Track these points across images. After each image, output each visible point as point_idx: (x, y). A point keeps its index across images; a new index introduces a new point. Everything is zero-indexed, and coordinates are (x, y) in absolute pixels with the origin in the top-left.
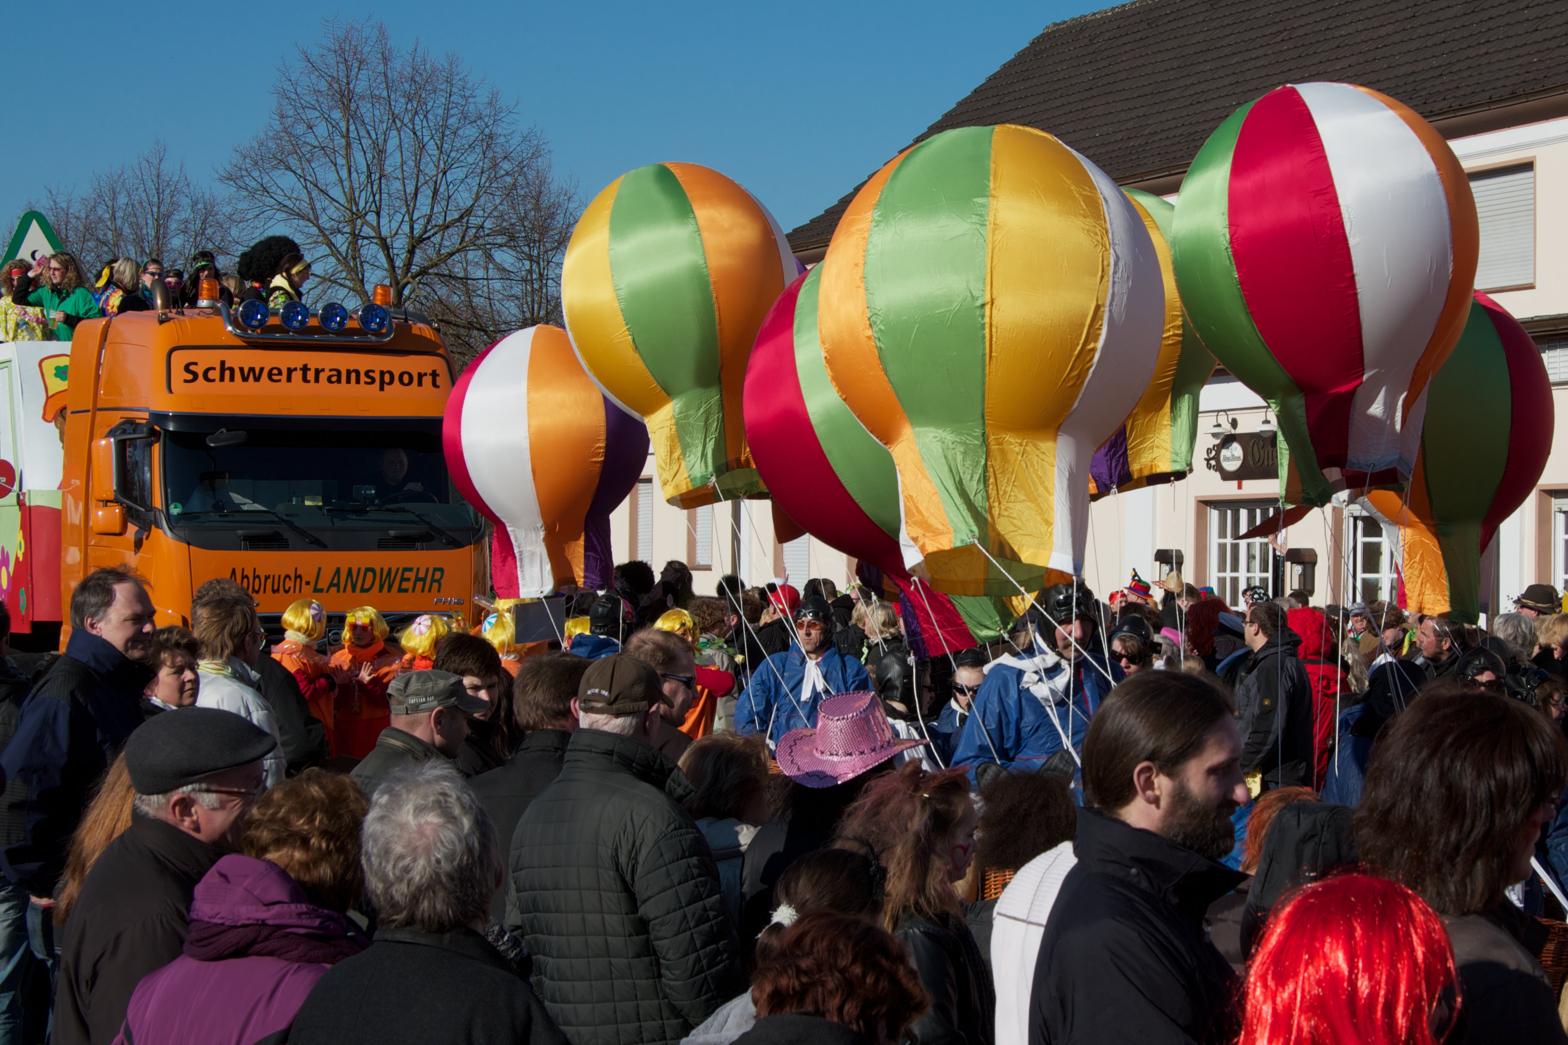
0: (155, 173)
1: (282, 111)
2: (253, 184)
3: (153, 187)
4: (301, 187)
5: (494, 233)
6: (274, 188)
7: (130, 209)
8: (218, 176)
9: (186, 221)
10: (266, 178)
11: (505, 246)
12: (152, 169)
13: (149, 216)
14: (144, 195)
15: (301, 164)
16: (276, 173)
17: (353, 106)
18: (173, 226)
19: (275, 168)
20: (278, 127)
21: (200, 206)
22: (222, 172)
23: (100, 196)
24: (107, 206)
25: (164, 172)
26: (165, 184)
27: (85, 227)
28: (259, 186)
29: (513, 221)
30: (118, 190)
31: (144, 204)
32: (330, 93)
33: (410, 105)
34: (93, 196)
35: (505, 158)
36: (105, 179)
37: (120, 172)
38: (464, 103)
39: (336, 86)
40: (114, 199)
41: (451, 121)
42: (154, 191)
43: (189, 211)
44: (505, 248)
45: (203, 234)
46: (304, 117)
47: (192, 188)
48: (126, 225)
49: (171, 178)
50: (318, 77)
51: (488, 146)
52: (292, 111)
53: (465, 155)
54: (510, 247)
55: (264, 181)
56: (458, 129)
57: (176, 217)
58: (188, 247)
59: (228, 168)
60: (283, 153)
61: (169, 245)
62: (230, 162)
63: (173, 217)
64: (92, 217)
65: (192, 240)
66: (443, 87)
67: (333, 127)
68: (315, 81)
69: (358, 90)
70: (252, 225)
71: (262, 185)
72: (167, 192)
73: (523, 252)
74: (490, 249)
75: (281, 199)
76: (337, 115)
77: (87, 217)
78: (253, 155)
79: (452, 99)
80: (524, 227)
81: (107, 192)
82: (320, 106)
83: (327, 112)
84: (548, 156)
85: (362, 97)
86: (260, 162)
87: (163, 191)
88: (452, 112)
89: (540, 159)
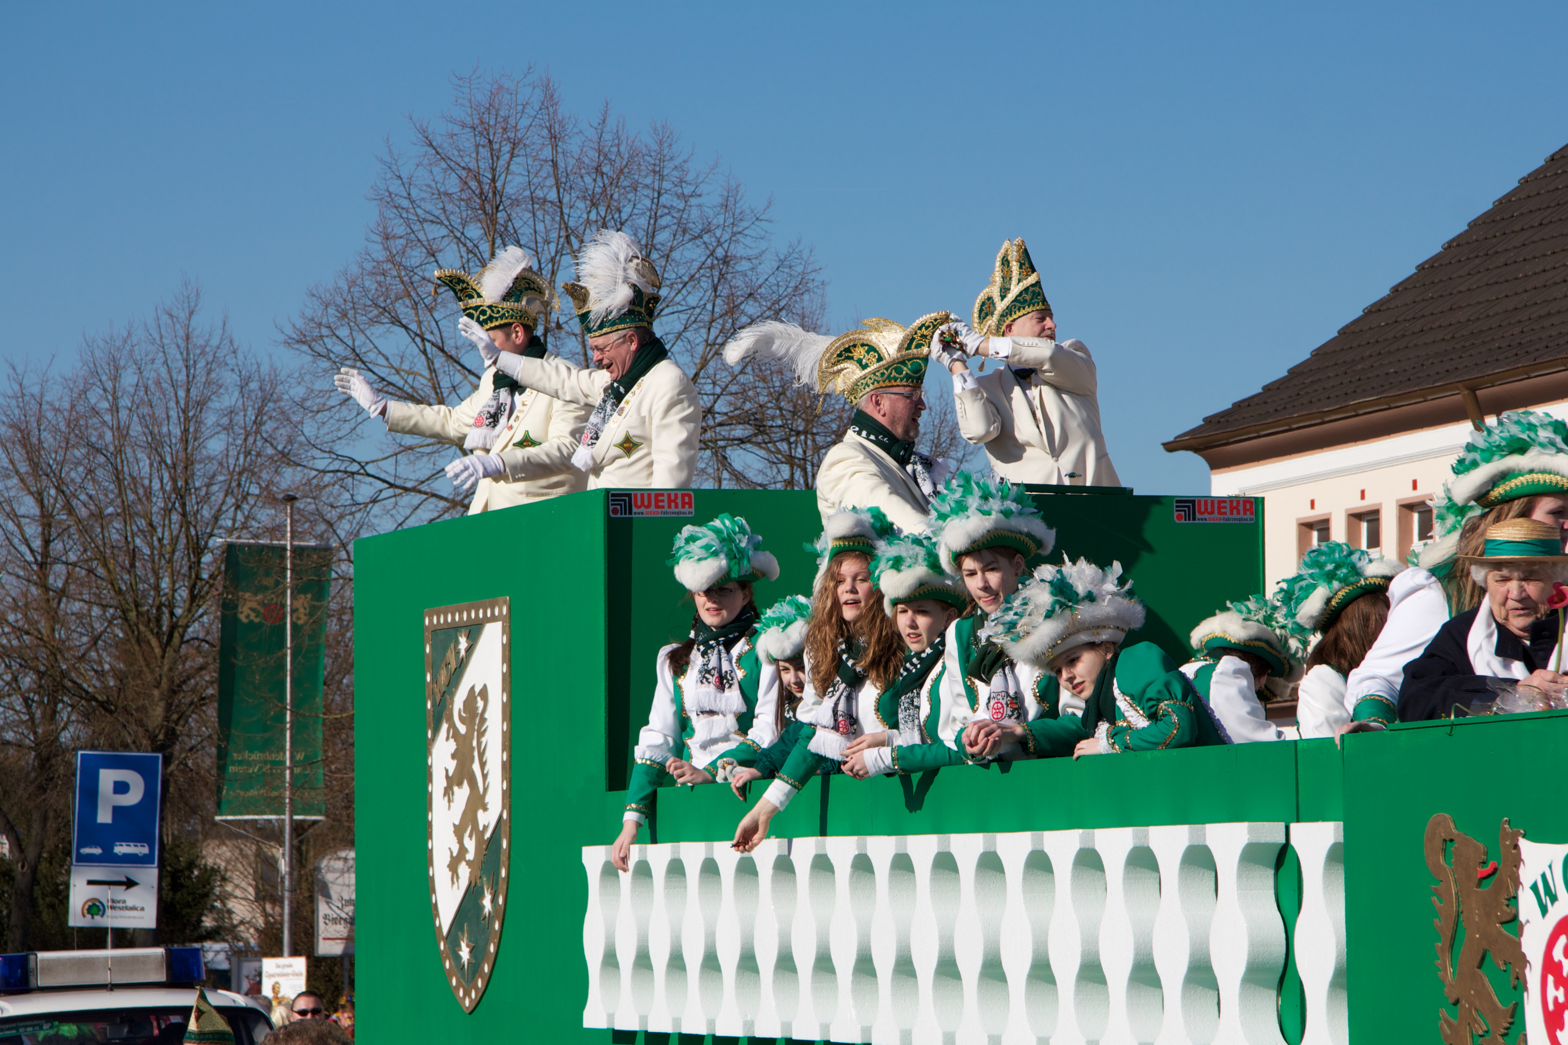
0: (181, 333)
1: (385, 228)
2: (339, 349)
3: (178, 356)
4: (417, 350)
5: (731, 420)
6: (372, 356)
7: (142, 393)
8: (282, 338)
9: (232, 412)
10: (360, 339)
11: (749, 442)
12: (178, 326)
13: (172, 404)
14: (163, 371)
15: (417, 314)
16: (376, 331)
17: (501, 216)
18: (210, 419)
19: (373, 321)
20: (380, 254)
21: (254, 385)
22: (289, 331)
23: (95, 373)
24: (105, 390)
25: (197, 332)
26: (198, 352)
27: (68, 426)
28: (348, 352)
29: (762, 399)
30: (122, 363)
31: (164, 385)
32: (464, 196)
33: (594, 212)
34: (82, 373)
35: (750, 295)
36: (102, 344)
37: (125, 334)
38: (681, 206)
39: (473, 184)
40: (115, 378)
41: (662, 237)
42: (181, 364)
43: (236, 394)
44: (749, 446)
45: (258, 432)
46: (421, 236)
47: (240, 357)
48: (135, 418)
49: (207, 341)
50: (445, 170)
51: (722, 276)
52: (403, 228)
53: (684, 292)
54: (758, 444)
55: (357, 343)
56: (672, 249)
57: (214, 404)
58: (233, 453)
59: (300, 323)
60: (388, 297)
61: (204, 452)
62: (303, 315)
63: (210, 404)
64: (80, 408)
65: (239, 442)
66: (648, 181)
67: (469, 251)
68: (439, 178)
69: (510, 190)
70: (337, 417)
71: (354, 350)
72: (201, 364)
73: (779, 451)
74: (725, 447)
75: (383, 372)
76: (474, 231)
77: (73, 407)
78: (339, 301)
79: (663, 200)
80: (781, 409)
81: (106, 367)
82: (448, 220)
83: (460, 228)
84: (820, 292)
85: (516, 203)
86: (351, 313)
87: (195, 362)
88: (663, 222)
89: (806, 297)
